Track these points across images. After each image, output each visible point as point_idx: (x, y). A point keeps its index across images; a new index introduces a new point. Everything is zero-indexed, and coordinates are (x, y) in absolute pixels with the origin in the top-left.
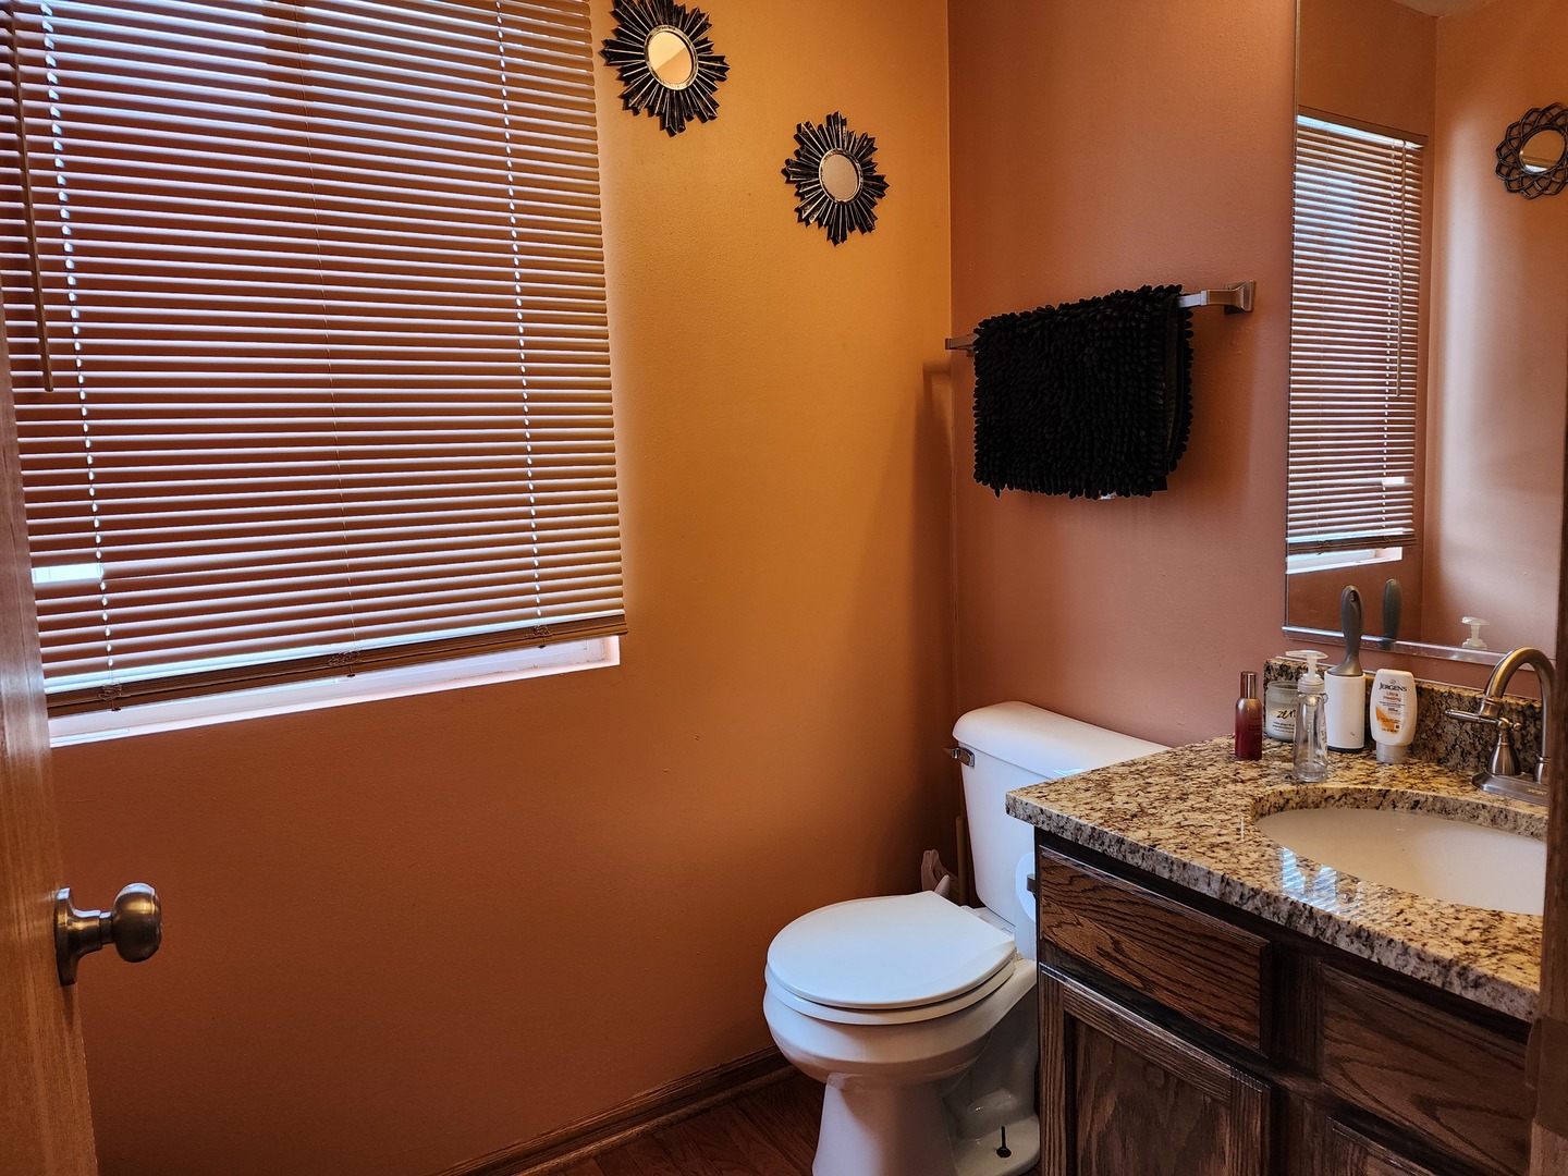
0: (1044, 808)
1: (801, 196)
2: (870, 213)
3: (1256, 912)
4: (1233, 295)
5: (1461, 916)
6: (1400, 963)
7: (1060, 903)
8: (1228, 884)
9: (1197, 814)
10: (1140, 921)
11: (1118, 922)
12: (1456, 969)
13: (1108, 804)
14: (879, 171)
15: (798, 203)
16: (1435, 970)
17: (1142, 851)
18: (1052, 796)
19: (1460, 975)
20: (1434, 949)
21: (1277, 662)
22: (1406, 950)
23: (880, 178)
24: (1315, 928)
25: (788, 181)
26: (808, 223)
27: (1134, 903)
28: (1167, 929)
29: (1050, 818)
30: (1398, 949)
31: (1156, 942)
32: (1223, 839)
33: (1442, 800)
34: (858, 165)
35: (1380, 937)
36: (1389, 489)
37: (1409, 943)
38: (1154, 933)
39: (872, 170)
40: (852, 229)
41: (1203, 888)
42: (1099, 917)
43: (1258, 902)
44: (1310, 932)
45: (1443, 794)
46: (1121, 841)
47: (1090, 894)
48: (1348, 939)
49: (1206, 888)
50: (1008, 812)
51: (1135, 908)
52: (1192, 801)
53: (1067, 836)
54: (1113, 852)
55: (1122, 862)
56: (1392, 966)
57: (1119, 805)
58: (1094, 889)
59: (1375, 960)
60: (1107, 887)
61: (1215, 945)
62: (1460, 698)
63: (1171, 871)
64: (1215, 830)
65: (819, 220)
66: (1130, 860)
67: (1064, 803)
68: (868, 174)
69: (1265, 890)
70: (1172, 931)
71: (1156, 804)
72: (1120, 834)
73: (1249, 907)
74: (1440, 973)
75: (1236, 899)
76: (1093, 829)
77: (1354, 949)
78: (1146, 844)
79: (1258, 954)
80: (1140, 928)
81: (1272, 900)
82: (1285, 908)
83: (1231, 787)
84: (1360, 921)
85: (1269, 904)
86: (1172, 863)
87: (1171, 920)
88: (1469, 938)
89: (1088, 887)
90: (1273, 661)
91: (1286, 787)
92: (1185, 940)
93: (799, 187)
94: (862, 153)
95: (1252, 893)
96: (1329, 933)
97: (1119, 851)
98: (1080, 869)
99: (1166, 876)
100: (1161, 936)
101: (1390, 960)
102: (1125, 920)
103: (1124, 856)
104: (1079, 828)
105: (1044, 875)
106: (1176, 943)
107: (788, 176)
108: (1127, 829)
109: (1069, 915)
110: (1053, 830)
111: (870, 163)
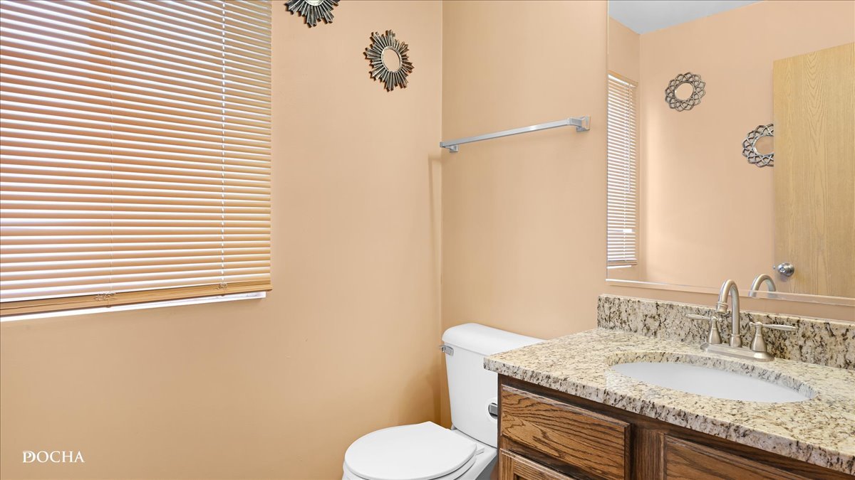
0: (505, 363)
1: (373, 66)
2: (404, 78)
3: (623, 408)
4: (580, 122)
5: (725, 403)
6: (702, 427)
7: (513, 414)
8: (608, 394)
9: (582, 364)
10: (558, 420)
11: (546, 422)
12: (733, 428)
13: (537, 361)
14: (409, 60)
15: (370, 69)
16: (722, 429)
17: (560, 381)
18: (508, 358)
19: (735, 430)
20: (720, 419)
21: (604, 296)
22: (705, 420)
23: (410, 64)
24: (656, 414)
25: (366, 58)
26: (375, 79)
27: (554, 410)
28: (573, 423)
29: (508, 368)
30: (702, 420)
31: (567, 431)
32: (599, 374)
33: (690, 356)
34: (400, 56)
35: (691, 414)
36: (627, 234)
37: (707, 416)
38: (566, 426)
39: (406, 59)
40: (396, 85)
41: (594, 398)
42: (534, 420)
43: (624, 402)
44: (653, 415)
45: (689, 354)
46: (548, 377)
47: (530, 408)
48: (674, 417)
49: (596, 397)
50: (485, 367)
51: (555, 413)
52: (577, 359)
53: (518, 377)
54: (544, 383)
55: (549, 389)
56: (698, 430)
57: (543, 361)
58: (532, 405)
59: (688, 427)
60: (539, 403)
61: (599, 429)
62: (691, 309)
63: (576, 390)
64: (594, 371)
65: (381, 78)
66: (554, 387)
67: (515, 360)
68: (405, 61)
69: (628, 395)
70: (576, 424)
71: (560, 360)
72: (547, 374)
73: (619, 406)
74: (724, 430)
75: (613, 402)
76: (533, 372)
77: (678, 422)
78: (563, 378)
79: (623, 431)
80: (558, 424)
81: (632, 400)
82: (639, 404)
83: (593, 353)
84: (678, 408)
85: (630, 403)
86: (577, 386)
87: (575, 417)
88: (734, 413)
89: (529, 404)
90: (602, 296)
91: (619, 352)
92: (583, 428)
93: (371, 62)
94: (402, 51)
95: (621, 398)
96: (663, 415)
97: (547, 382)
98: (524, 395)
99: (573, 393)
100: (570, 427)
101: (697, 426)
102: (549, 420)
103: (550, 385)
104: (525, 372)
105: (504, 400)
106: (578, 429)
107: (366, 56)
108: (550, 371)
109: (517, 420)
110: (510, 375)
111: (405, 55)
